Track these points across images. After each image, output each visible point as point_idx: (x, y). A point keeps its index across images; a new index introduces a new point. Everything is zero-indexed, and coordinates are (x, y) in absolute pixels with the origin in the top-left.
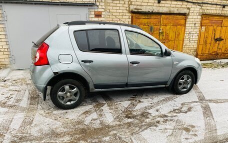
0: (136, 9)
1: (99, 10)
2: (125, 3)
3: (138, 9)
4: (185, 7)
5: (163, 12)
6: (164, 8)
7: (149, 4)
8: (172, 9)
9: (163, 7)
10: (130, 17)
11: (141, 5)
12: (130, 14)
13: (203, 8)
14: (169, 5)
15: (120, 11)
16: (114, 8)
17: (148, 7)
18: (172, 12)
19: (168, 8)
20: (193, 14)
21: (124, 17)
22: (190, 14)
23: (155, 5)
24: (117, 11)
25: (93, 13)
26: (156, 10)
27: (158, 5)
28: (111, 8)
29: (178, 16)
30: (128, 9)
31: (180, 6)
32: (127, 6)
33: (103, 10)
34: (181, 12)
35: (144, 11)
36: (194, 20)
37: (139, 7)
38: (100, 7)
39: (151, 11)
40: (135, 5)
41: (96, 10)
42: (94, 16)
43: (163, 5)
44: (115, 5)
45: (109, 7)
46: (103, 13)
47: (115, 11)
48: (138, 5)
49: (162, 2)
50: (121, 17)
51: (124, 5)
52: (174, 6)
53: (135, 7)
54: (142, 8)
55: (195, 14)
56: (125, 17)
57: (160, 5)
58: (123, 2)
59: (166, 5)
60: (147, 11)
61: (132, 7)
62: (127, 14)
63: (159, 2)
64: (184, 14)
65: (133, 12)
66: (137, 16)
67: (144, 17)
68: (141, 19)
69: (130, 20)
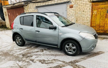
1: (72, 4)
10: (91, 5)
15: (84, 3)
21: (86, 6)
24: (82, 3)
25: (69, 6)
28: (79, 2)
33: (74, 4)
38: (72, 2)
41: (70, 4)
42: (69, 8)
45: (77, 2)
46: (74, 6)
47: (81, 3)
50: (85, 6)
56: (88, 6)
62: (89, 4)
66: (96, 3)
67: (101, 4)
68: (100, 5)
69: (91, 7)
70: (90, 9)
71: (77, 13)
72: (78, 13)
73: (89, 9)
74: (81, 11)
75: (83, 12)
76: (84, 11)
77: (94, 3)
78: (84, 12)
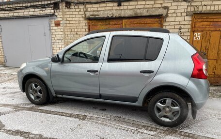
0: (92, 15)
2: (80, 11)
3: (95, 15)
4: (160, 6)
5: (127, 15)
6: (126, 11)
7: (107, 8)
8: (139, 11)
9: (125, 9)
10: (87, 24)
11: (98, 11)
12: (86, 22)
13: (193, 4)
14: (134, 7)
15: (76, 19)
16: (71, 16)
17: (106, 12)
18: (139, 15)
19: (132, 11)
20: (174, 15)
21: (81, 25)
22: (170, 15)
23: (114, 8)
24: (74, 19)
25: (53, 22)
26: (116, 14)
27: (118, 8)
28: (68, 16)
29: (147, 20)
30: (84, 16)
31: (151, 6)
32: (82, 13)
33: (60, 19)
34: (154, 14)
35: (102, 16)
36: (177, 23)
37: (96, 13)
38: (58, 16)
39: (110, 16)
40: (91, 11)
41: (56, 20)
42: (54, 25)
43: (126, 7)
44: (71, 13)
45: (66, 16)
46: (61, 22)
47: (71, 19)
48: (94, 11)
49: (122, 4)
50: (77, 24)
51: (80, 13)
52: (142, 6)
53: (91, 13)
54: (99, 13)
55: (179, 14)
57: (122, 8)
58: (78, 10)
59: (130, 7)
60: (106, 16)
61: (88, 14)
62: (83, 22)
63: (119, 5)
64: (159, 17)
65: (89, 19)
66: (93, 22)
67: (101, 24)
68: (99, 26)
69: (87, 27)
70: (86, 31)
71: (66, 36)
72: (69, 36)
73: (84, 30)
74: (73, 33)
75: (76, 36)
76: (77, 34)
77: (90, 22)
78: (78, 36)
